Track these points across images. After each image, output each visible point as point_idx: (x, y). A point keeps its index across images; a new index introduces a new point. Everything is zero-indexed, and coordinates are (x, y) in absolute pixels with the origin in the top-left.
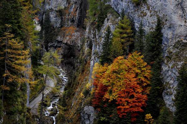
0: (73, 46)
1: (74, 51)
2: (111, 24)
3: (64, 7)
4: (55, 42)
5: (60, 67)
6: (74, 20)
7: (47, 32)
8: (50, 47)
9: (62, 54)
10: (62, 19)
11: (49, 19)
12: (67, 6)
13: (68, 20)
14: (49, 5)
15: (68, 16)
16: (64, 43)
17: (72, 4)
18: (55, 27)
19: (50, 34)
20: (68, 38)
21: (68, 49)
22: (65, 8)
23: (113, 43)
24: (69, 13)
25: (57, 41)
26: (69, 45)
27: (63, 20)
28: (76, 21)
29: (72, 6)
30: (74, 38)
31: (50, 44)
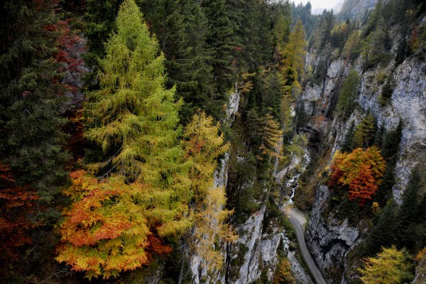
0: (320, 133)
1: (320, 137)
2: (357, 118)
3: (317, 99)
4: (305, 127)
5: (306, 149)
7: (300, 118)
8: (300, 130)
9: (309, 138)
11: (303, 107)
12: (320, 98)
13: (319, 110)
14: (305, 96)
15: (320, 107)
16: (312, 129)
17: (325, 98)
18: (307, 114)
19: (303, 120)
20: (316, 125)
21: (315, 135)
23: (355, 135)
26: (316, 132)
27: (315, 109)
28: (326, 112)
30: (321, 126)
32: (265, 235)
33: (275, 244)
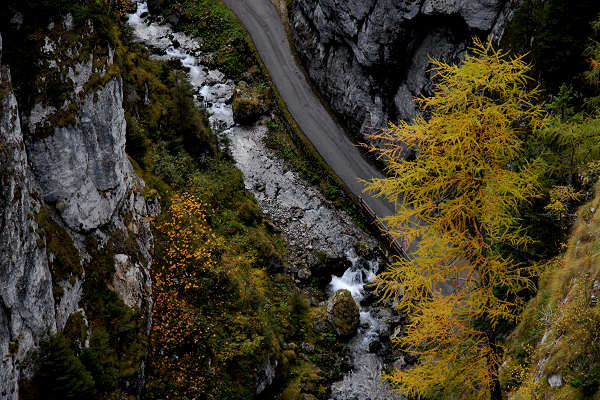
32: (39, 115)
33: (107, 139)
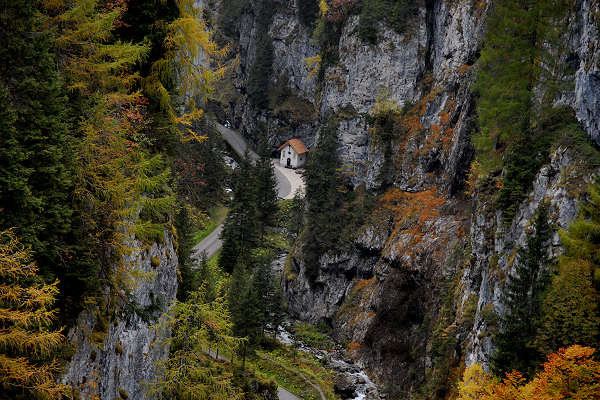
0: (422, 277)
1: (424, 300)
2: (561, 196)
3: (401, 103)
4: (350, 253)
5: (359, 364)
6: (438, 161)
7: (320, 204)
8: (325, 271)
9: (373, 308)
10: (388, 153)
11: (332, 150)
12: (417, 98)
13: (414, 161)
14: (342, 92)
15: (418, 142)
16: (386, 261)
17: (439, 95)
18: (356, 185)
19: (332, 214)
20: (405, 238)
21: (403, 288)
22: (408, 106)
23: (557, 279)
24: (423, 133)
25: (359, 246)
26: (406, 271)
27: (393, 158)
28: (450, 169)
29: (437, 101)
30: (430, 240)
31: (326, 261)
